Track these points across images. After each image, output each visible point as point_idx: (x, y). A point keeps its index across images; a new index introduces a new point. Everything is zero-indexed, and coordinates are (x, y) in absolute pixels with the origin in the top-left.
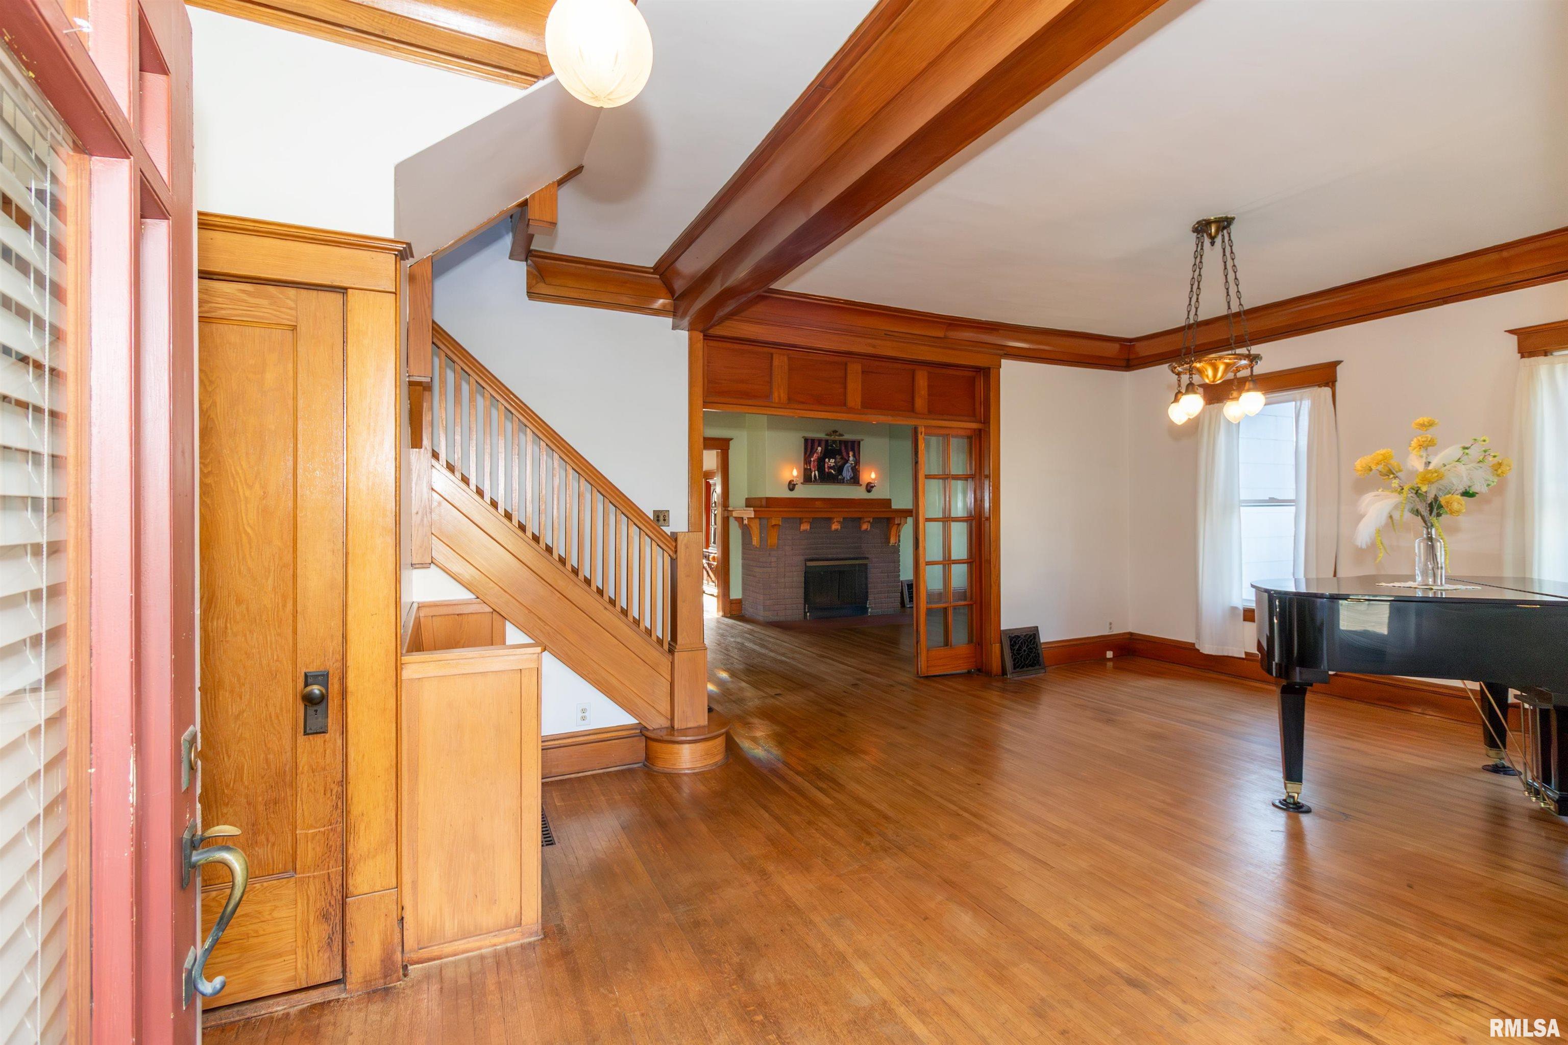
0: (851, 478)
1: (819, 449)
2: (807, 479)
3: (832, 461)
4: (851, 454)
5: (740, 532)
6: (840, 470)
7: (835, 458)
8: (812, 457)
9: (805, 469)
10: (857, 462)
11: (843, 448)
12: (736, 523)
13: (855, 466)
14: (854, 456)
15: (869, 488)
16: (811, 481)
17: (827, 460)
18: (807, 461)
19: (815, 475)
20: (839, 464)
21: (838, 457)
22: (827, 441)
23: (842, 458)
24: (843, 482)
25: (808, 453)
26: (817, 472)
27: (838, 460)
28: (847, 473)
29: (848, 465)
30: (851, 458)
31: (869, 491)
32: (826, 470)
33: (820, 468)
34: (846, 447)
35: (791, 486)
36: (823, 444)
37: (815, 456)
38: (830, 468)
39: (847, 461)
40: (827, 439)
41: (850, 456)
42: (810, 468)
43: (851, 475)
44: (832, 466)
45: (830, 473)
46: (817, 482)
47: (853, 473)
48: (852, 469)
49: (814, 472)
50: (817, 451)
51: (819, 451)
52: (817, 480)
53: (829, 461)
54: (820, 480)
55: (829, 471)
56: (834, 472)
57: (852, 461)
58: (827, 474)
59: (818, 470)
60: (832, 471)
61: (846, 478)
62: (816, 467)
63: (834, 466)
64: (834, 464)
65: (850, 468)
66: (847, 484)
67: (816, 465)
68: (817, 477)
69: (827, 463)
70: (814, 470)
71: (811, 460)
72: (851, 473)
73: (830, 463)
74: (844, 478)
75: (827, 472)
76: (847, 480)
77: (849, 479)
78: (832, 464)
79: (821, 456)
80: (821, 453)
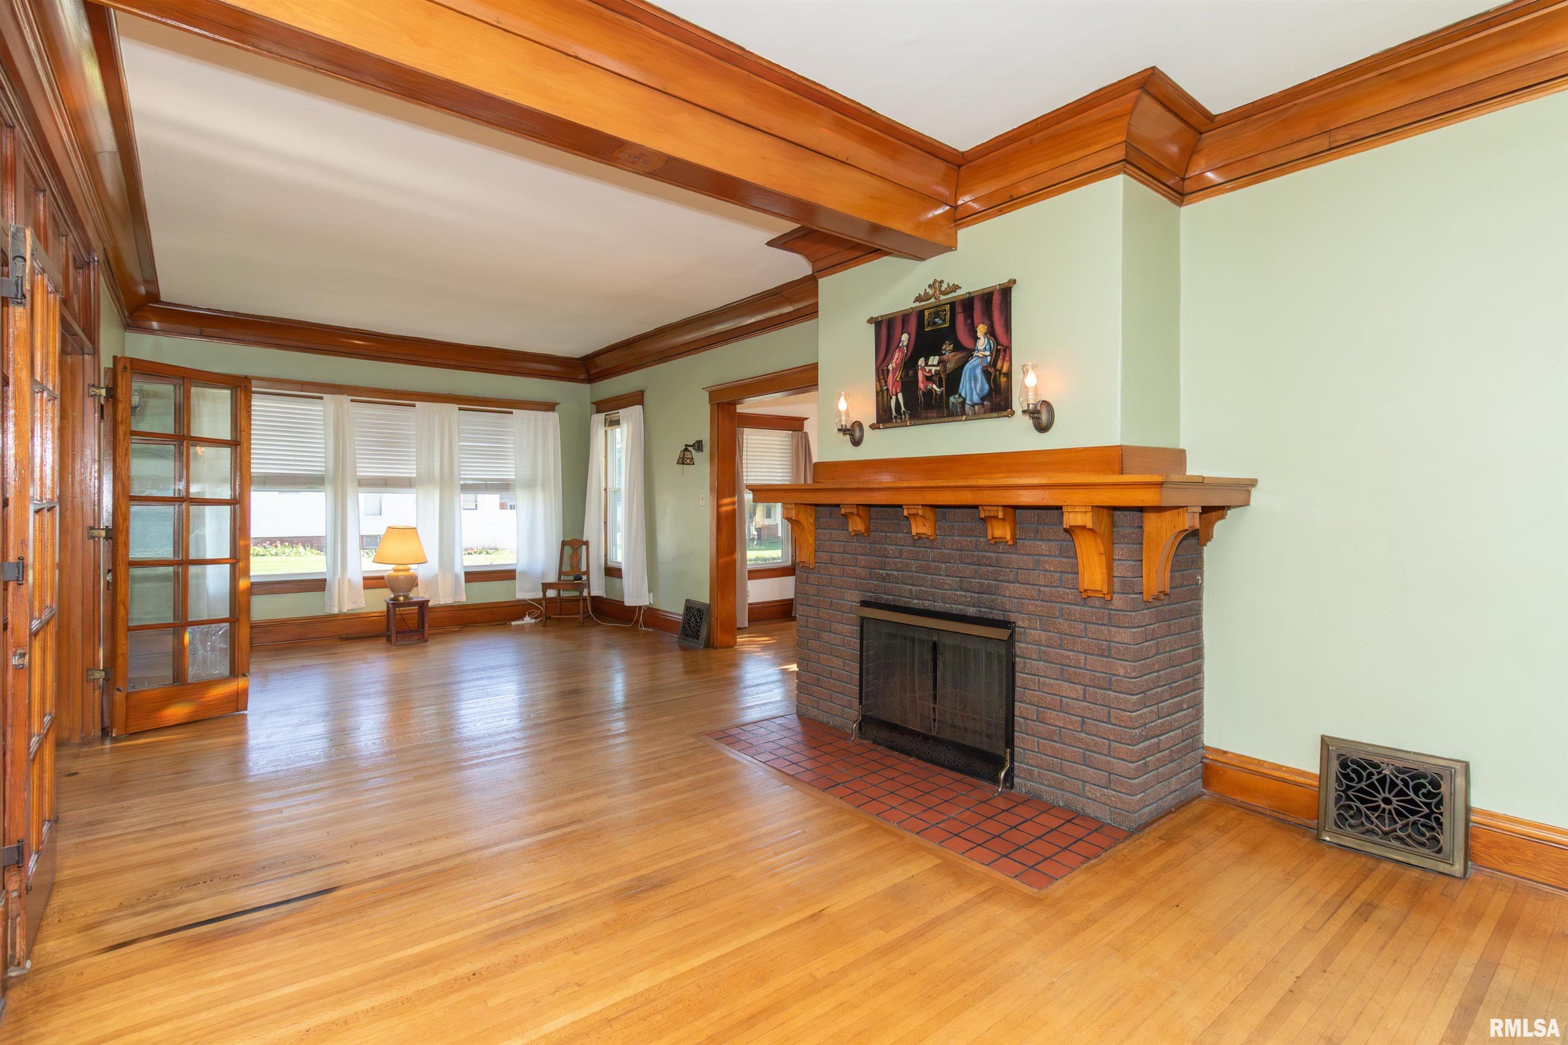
0: (983, 399)
1: (905, 337)
2: (885, 418)
3: (934, 360)
4: (981, 329)
6: (952, 381)
7: (938, 352)
8: (890, 361)
9: (879, 394)
10: (1002, 350)
13: (994, 364)
14: (991, 333)
15: (1043, 419)
16: (891, 420)
17: (921, 362)
18: (881, 373)
19: (897, 400)
20: (950, 366)
21: (947, 347)
22: (921, 313)
23: (959, 347)
24: (963, 413)
26: (900, 396)
27: (948, 355)
28: (971, 387)
29: (973, 362)
30: (982, 343)
31: (1042, 428)
32: (921, 385)
33: (909, 385)
36: (913, 325)
37: (897, 357)
38: (929, 379)
39: (970, 353)
40: (921, 309)
41: (976, 339)
42: (887, 389)
43: (982, 390)
44: (932, 376)
45: (929, 393)
46: (901, 421)
47: (989, 381)
48: (986, 373)
49: (894, 397)
50: (901, 345)
51: (905, 344)
52: (900, 414)
53: (926, 364)
54: (909, 414)
55: (926, 387)
56: (938, 390)
57: (985, 349)
58: (921, 398)
59: (902, 391)
60: (935, 387)
61: (968, 402)
62: (900, 384)
63: (937, 373)
64: (938, 368)
65: (979, 372)
66: (975, 416)
67: (898, 379)
68: (903, 409)
69: (923, 369)
70: (896, 390)
71: (888, 370)
72: (982, 384)
73: (927, 369)
74: (965, 400)
75: (923, 391)
76: (973, 406)
77: (980, 401)
78: (933, 369)
79: (909, 354)
80: (911, 349)
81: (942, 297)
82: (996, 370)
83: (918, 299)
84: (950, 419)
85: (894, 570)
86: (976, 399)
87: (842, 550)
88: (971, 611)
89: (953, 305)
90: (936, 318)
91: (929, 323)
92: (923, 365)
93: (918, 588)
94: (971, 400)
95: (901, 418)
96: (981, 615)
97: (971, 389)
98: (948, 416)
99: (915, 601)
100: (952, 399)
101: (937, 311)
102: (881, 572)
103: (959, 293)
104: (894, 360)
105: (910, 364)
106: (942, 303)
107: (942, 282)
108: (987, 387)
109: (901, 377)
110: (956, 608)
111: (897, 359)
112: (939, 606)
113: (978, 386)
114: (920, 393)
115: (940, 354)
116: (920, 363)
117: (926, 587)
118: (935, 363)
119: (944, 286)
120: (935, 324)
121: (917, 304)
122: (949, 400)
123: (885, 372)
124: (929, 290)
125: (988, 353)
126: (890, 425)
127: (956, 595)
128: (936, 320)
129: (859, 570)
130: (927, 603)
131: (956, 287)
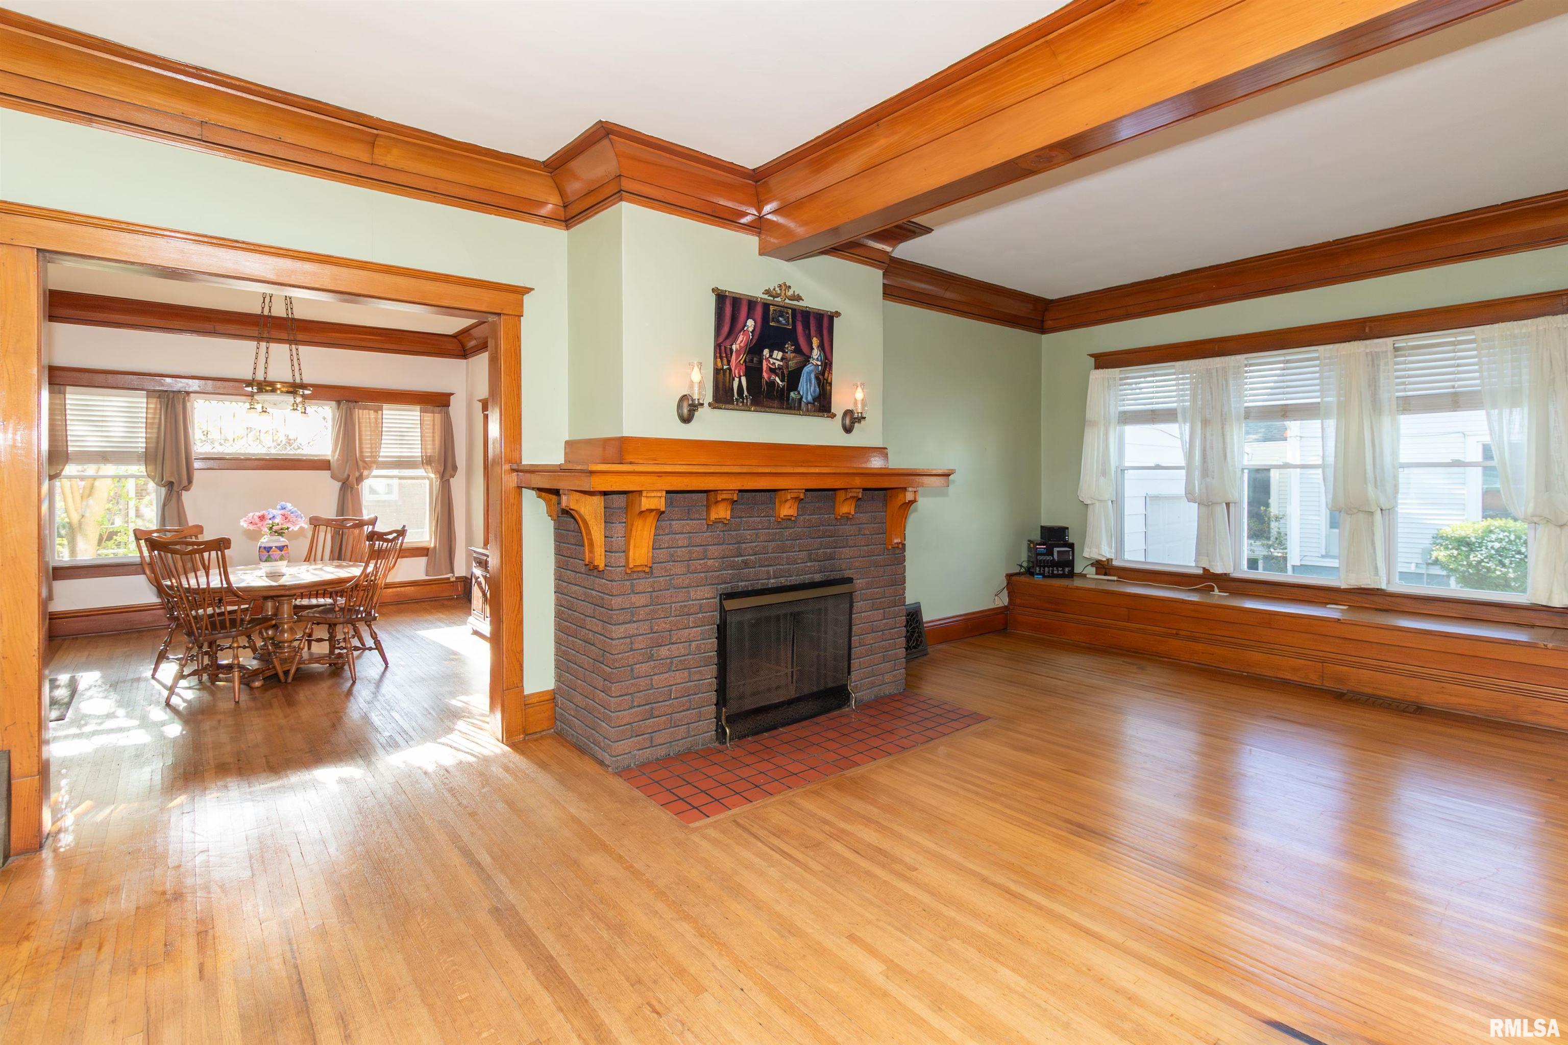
0: (815, 399)
1: (750, 323)
2: (723, 395)
3: (778, 355)
4: (815, 342)
5: (549, 525)
6: (793, 379)
7: (782, 349)
8: (735, 342)
9: (717, 371)
10: (827, 364)
11: (800, 328)
12: (542, 505)
13: (823, 371)
14: (821, 346)
15: (851, 421)
16: (731, 402)
17: (766, 352)
18: (721, 350)
19: (740, 382)
20: (792, 364)
21: (789, 347)
22: (766, 306)
23: (798, 350)
24: (799, 408)
25: (726, 329)
26: (744, 380)
27: (790, 355)
28: (807, 388)
29: (809, 367)
30: (816, 354)
31: (848, 430)
32: (765, 375)
33: (753, 372)
34: (807, 326)
35: (685, 411)
36: (759, 311)
37: (742, 339)
38: (772, 371)
39: (807, 359)
40: (768, 302)
41: (812, 349)
42: (730, 369)
43: (814, 391)
44: (776, 368)
45: (772, 384)
46: (743, 405)
47: (819, 387)
48: (817, 378)
49: (737, 380)
50: (745, 329)
51: (751, 329)
52: (743, 399)
53: (771, 356)
54: (751, 400)
55: (769, 378)
56: (780, 383)
57: (817, 359)
58: (764, 387)
59: (745, 375)
60: (777, 379)
61: (804, 400)
62: (743, 367)
63: (780, 368)
64: (781, 363)
65: (813, 376)
66: (808, 413)
67: (742, 362)
68: (746, 393)
69: (767, 359)
70: (739, 373)
71: (731, 350)
72: (815, 387)
73: (772, 361)
74: (802, 398)
75: (766, 382)
76: (808, 403)
77: (812, 401)
78: (777, 363)
79: (754, 341)
80: (756, 337)
81: (787, 301)
82: (824, 379)
83: (767, 292)
84: (787, 411)
85: (751, 555)
86: (810, 398)
87: (686, 543)
88: (818, 577)
89: (794, 310)
90: (780, 316)
91: (773, 318)
92: (768, 356)
93: (775, 568)
94: (807, 398)
95: (743, 402)
96: (824, 578)
97: (807, 389)
98: (787, 408)
99: (772, 581)
100: (792, 394)
101: (782, 310)
102: (736, 559)
103: (801, 303)
104: (738, 342)
105: (754, 350)
106: (786, 305)
107: (790, 287)
108: (818, 390)
109: (745, 361)
110: (807, 578)
111: (742, 341)
112: (794, 580)
113: (812, 388)
114: (764, 382)
115: (784, 352)
116: (764, 353)
117: (783, 565)
118: (779, 357)
119: (790, 293)
120: (779, 322)
121: (766, 297)
122: (789, 394)
123: (729, 352)
124: (777, 289)
125: (819, 363)
126: (731, 406)
127: (806, 566)
128: (781, 319)
129: (710, 562)
130: (783, 580)
131: (799, 298)
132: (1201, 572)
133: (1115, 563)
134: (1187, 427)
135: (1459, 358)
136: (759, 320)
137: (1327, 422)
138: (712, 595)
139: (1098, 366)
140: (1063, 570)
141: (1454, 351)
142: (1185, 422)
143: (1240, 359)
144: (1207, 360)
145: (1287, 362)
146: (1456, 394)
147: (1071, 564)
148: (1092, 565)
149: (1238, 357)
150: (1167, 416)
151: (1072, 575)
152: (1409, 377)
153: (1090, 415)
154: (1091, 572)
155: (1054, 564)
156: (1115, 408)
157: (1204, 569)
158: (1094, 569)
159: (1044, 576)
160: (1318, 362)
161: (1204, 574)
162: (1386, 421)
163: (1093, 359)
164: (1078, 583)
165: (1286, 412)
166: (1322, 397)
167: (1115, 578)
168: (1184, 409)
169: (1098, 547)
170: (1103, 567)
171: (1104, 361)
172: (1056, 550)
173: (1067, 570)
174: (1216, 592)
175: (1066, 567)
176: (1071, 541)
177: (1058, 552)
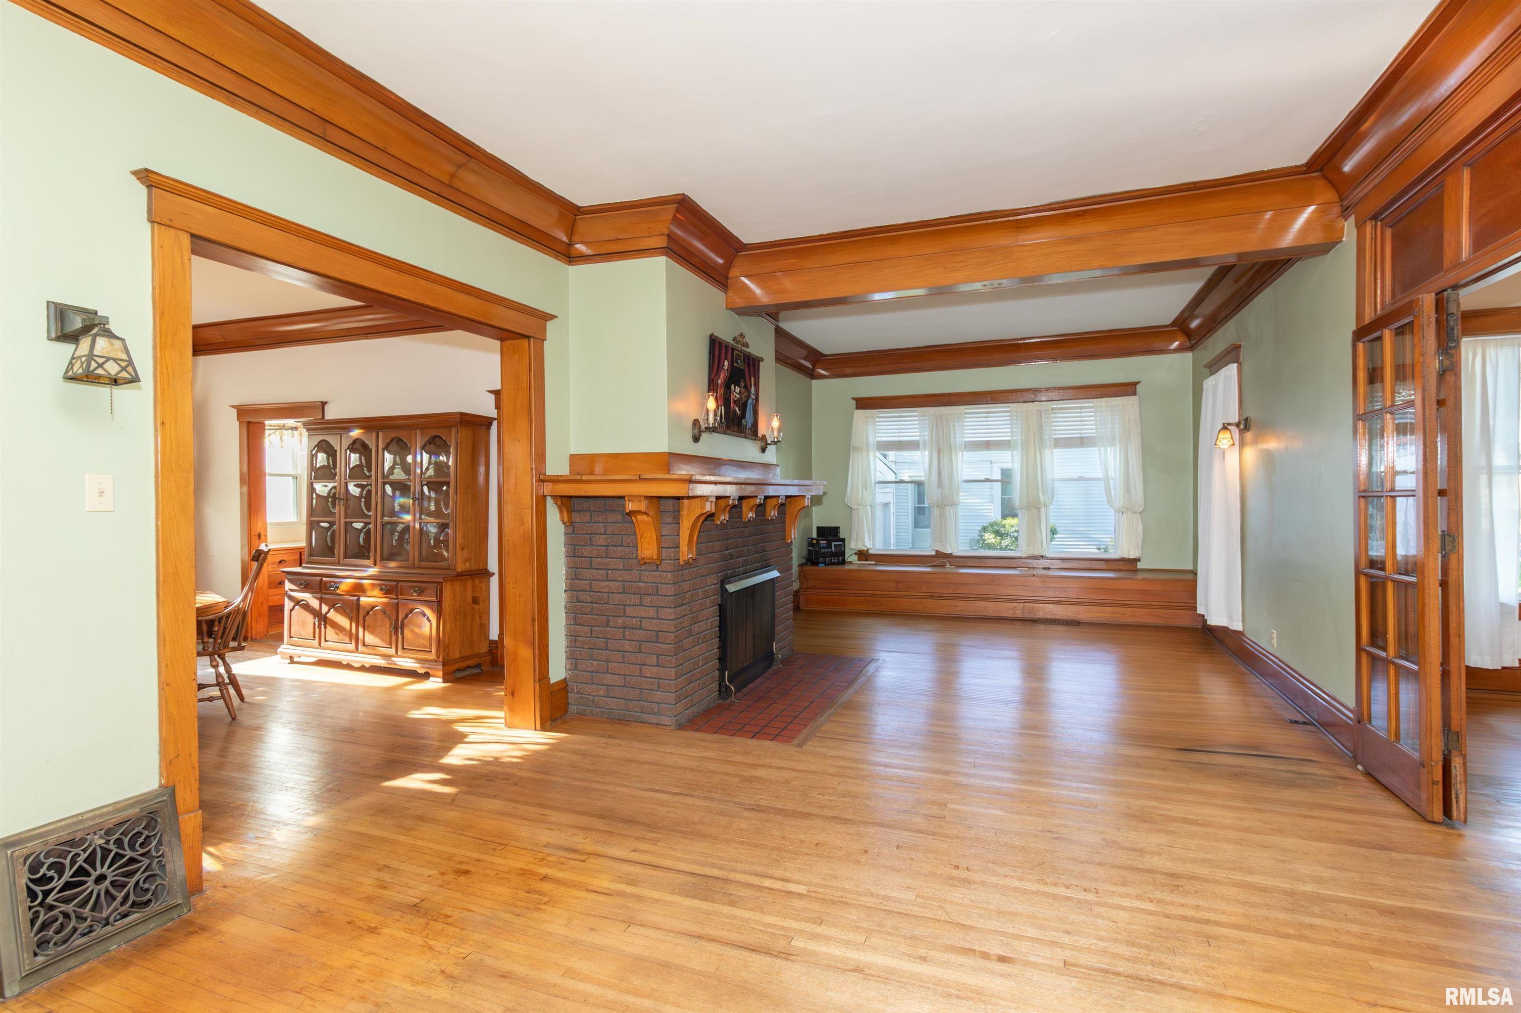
0: (751, 426)
1: (726, 363)
3: (737, 389)
4: (752, 381)
6: (743, 409)
7: (739, 385)
10: (757, 398)
11: (746, 369)
14: (755, 384)
15: (765, 444)
16: (717, 426)
18: (713, 384)
22: (733, 350)
23: (746, 387)
24: (745, 433)
25: (714, 368)
26: (722, 409)
29: (750, 400)
32: (732, 405)
34: (749, 367)
35: (695, 433)
38: (735, 402)
39: (749, 394)
40: (734, 347)
41: (751, 386)
42: (717, 400)
43: (751, 420)
44: (736, 400)
45: (735, 413)
46: (722, 429)
47: (753, 416)
48: (753, 409)
49: (720, 409)
50: (724, 367)
51: (726, 368)
52: (722, 424)
53: (735, 391)
55: (734, 408)
56: (738, 412)
57: (753, 395)
58: (732, 415)
59: (724, 405)
60: (737, 409)
61: (747, 426)
62: (723, 399)
63: (738, 400)
64: (739, 396)
65: (751, 408)
66: (748, 436)
67: (722, 394)
68: (723, 420)
69: (733, 393)
70: (721, 403)
71: (718, 384)
73: (735, 394)
74: (747, 424)
75: (732, 411)
76: (749, 429)
78: (737, 396)
79: (728, 378)
80: (728, 374)
81: (742, 347)
83: (734, 339)
86: (749, 425)
87: (705, 539)
88: (759, 566)
89: (744, 355)
90: (739, 359)
91: (736, 360)
92: (733, 390)
95: (722, 427)
97: (749, 418)
99: (741, 569)
101: (740, 354)
103: (748, 350)
104: (721, 378)
106: (741, 350)
107: (743, 336)
108: (753, 419)
110: (754, 566)
111: (723, 378)
112: (750, 568)
113: (751, 417)
115: (740, 387)
116: (732, 388)
118: (738, 391)
119: (743, 341)
120: (738, 363)
121: (733, 343)
123: (716, 386)
124: (738, 337)
125: (754, 398)
127: (754, 557)
128: (739, 361)
129: (715, 555)
131: (747, 345)
132: (934, 553)
133: (871, 552)
134: (927, 453)
135: (1083, 417)
136: (730, 360)
137: (1015, 452)
138: (715, 582)
139: (858, 407)
140: (838, 559)
141: (1080, 412)
142: (925, 450)
143: (962, 408)
144: (940, 408)
145: (989, 413)
146: (1081, 438)
147: (843, 554)
148: (856, 554)
149: (961, 407)
150: (912, 445)
151: (843, 562)
152: (1058, 426)
153: (855, 442)
154: (854, 559)
155: (832, 555)
156: (872, 439)
157: (937, 551)
158: (857, 557)
159: (826, 565)
160: (1009, 414)
161: (936, 554)
162: (1047, 453)
163: (854, 402)
164: (847, 567)
165: (989, 445)
166: (1012, 436)
167: (874, 563)
168: (924, 441)
169: (863, 541)
170: (863, 555)
171: (864, 403)
172: (833, 544)
173: (840, 558)
174: (948, 566)
175: (839, 557)
176: (842, 537)
177: (835, 545)
